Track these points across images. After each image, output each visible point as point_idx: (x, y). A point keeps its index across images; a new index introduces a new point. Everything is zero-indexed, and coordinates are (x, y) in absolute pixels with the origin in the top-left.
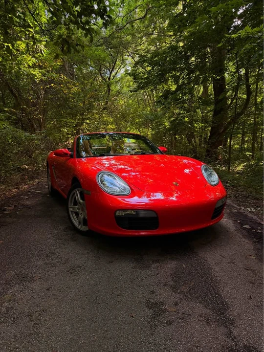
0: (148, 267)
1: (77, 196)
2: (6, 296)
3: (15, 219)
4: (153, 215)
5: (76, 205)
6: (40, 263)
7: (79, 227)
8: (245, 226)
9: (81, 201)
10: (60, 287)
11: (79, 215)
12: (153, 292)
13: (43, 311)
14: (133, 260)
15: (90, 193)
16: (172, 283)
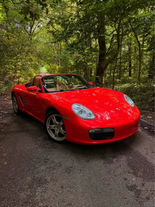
0: (112, 162)
1: (54, 119)
2: (36, 198)
3: (3, 136)
4: (112, 130)
5: (52, 125)
6: (43, 168)
7: (56, 138)
8: (145, 128)
9: (57, 122)
10: (68, 184)
11: (55, 131)
12: (126, 179)
13: (70, 204)
14: (100, 158)
15: (68, 118)
16: (132, 171)
